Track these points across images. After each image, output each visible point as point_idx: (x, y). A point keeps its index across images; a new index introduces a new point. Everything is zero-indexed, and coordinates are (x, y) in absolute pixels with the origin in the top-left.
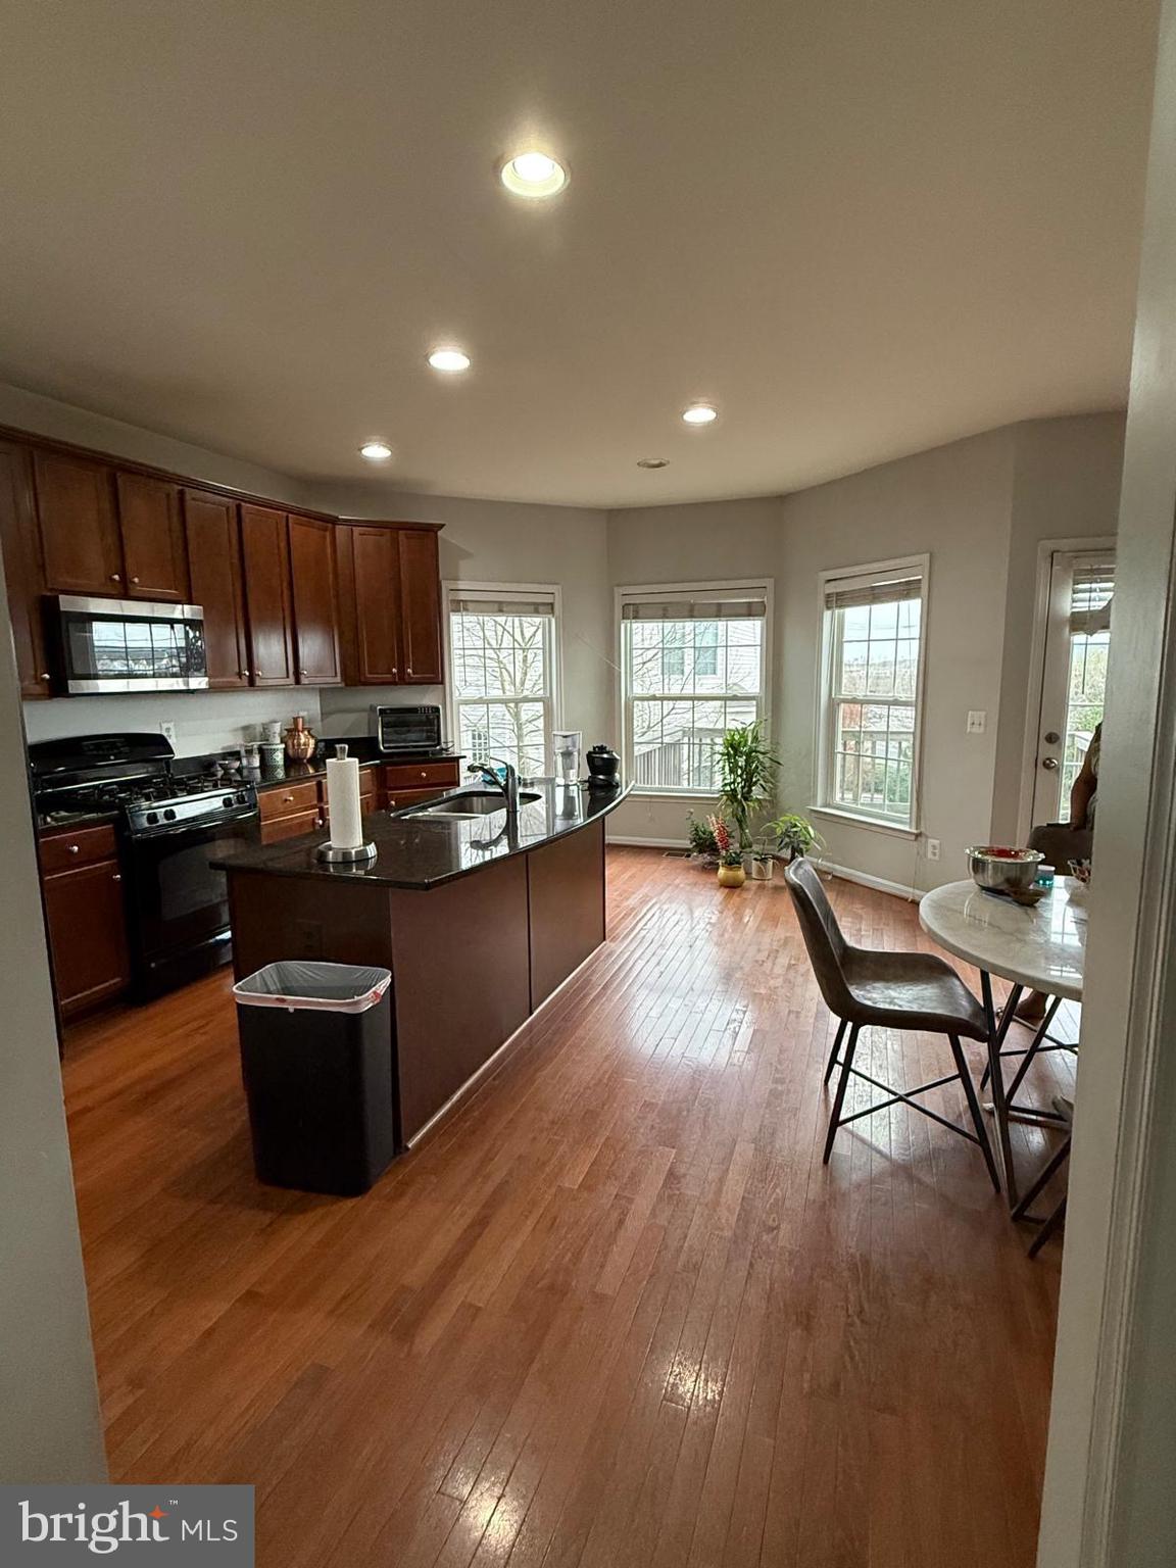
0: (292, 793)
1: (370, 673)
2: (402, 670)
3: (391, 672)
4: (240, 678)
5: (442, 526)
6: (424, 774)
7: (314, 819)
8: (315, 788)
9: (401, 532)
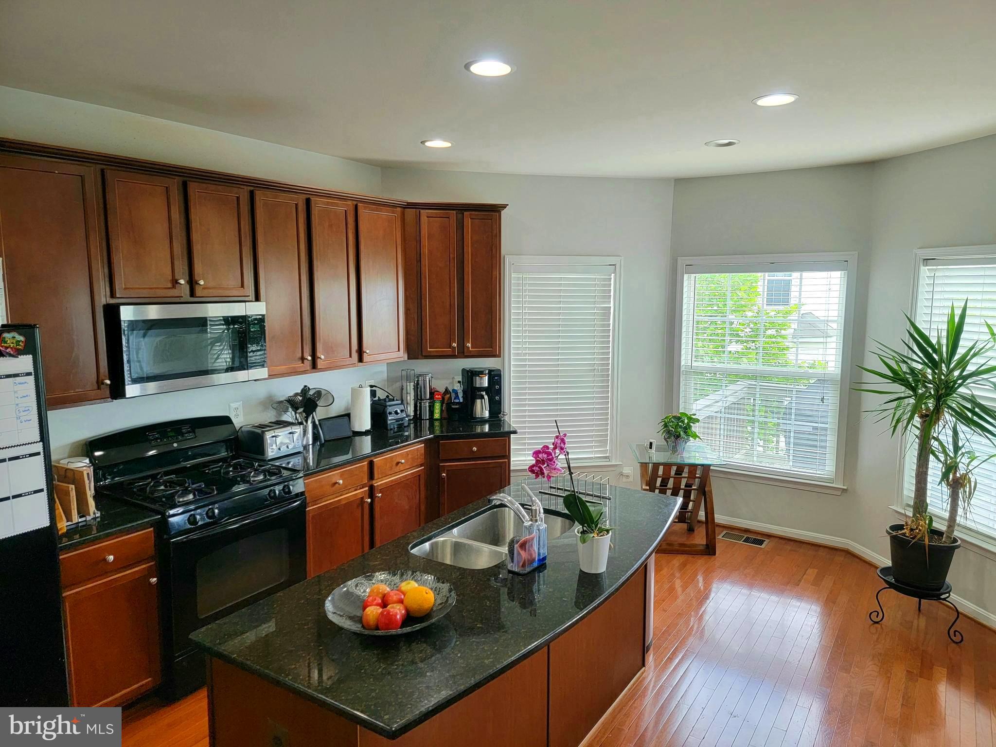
0: (342, 476)
1: (429, 348)
2: (462, 345)
3: (450, 346)
4: (303, 362)
5: (504, 206)
6: (475, 449)
7: (362, 498)
8: (366, 469)
9: (465, 213)
